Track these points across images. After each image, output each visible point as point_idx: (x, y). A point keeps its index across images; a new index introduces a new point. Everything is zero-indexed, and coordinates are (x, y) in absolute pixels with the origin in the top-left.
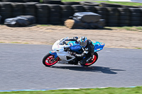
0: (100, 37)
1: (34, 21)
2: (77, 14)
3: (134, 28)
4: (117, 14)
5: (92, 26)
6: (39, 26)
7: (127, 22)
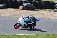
0: (33, 14)
1: (7, 7)
2: (24, 4)
3: (47, 10)
4: (40, 4)
5: (30, 9)
6: (8, 9)
7: (44, 7)
